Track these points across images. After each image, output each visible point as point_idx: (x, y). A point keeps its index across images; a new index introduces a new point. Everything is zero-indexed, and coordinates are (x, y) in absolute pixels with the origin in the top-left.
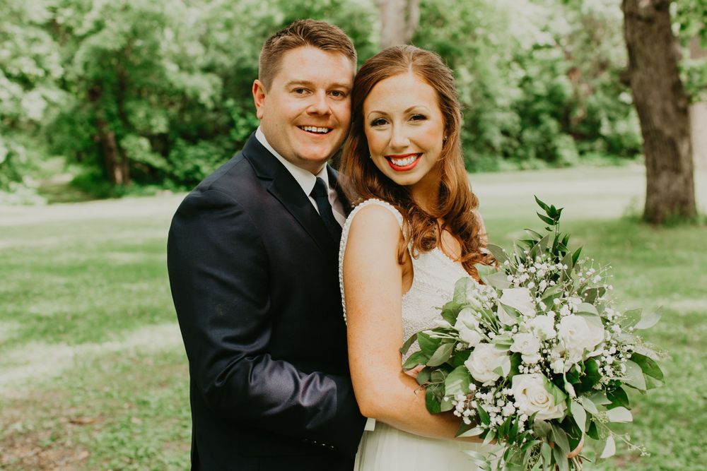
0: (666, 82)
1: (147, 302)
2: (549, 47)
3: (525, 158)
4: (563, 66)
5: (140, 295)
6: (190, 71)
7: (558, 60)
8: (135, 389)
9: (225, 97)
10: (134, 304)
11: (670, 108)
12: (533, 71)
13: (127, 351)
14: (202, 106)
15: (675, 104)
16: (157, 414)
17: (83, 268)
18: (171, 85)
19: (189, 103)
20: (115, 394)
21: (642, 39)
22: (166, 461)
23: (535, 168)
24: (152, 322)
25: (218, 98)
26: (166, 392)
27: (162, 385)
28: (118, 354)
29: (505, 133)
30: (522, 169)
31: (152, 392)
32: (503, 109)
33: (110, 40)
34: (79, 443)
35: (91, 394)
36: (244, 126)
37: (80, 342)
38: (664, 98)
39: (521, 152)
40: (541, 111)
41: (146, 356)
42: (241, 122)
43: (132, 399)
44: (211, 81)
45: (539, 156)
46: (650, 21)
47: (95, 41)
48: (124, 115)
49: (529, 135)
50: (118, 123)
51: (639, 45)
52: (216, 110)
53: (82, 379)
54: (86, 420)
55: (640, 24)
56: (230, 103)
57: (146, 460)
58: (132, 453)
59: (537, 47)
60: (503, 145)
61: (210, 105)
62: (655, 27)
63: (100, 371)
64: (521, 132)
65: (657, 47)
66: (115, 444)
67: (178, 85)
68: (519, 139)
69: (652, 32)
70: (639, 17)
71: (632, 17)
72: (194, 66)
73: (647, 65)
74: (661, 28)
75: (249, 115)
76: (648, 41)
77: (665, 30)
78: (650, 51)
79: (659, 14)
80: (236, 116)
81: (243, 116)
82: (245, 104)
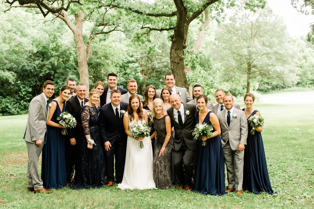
0: (183, 80)
2: (134, 62)
4: (139, 69)
6: (3, 70)
7: (137, 67)
9: (17, 80)
14: (11, 83)
25: (15, 80)
36: (24, 91)
42: (23, 90)
44: (11, 74)
46: (178, 63)
51: (175, 70)
52: (15, 84)
55: (176, 64)
56: (19, 82)
61: (13, 83)
65: (180, 71)
69: (179, 66)
70: (175, 62)
71: (173, 62)
72: (4, 68)
73: (177, 75)
74: (181, 65)
75: (26, 87)
76: (177, 69)
77: (182, 66)
78: (178, 72)
79: (181, 62)
80: (21, 87)
81: (24, 87)
82: (24, 83)
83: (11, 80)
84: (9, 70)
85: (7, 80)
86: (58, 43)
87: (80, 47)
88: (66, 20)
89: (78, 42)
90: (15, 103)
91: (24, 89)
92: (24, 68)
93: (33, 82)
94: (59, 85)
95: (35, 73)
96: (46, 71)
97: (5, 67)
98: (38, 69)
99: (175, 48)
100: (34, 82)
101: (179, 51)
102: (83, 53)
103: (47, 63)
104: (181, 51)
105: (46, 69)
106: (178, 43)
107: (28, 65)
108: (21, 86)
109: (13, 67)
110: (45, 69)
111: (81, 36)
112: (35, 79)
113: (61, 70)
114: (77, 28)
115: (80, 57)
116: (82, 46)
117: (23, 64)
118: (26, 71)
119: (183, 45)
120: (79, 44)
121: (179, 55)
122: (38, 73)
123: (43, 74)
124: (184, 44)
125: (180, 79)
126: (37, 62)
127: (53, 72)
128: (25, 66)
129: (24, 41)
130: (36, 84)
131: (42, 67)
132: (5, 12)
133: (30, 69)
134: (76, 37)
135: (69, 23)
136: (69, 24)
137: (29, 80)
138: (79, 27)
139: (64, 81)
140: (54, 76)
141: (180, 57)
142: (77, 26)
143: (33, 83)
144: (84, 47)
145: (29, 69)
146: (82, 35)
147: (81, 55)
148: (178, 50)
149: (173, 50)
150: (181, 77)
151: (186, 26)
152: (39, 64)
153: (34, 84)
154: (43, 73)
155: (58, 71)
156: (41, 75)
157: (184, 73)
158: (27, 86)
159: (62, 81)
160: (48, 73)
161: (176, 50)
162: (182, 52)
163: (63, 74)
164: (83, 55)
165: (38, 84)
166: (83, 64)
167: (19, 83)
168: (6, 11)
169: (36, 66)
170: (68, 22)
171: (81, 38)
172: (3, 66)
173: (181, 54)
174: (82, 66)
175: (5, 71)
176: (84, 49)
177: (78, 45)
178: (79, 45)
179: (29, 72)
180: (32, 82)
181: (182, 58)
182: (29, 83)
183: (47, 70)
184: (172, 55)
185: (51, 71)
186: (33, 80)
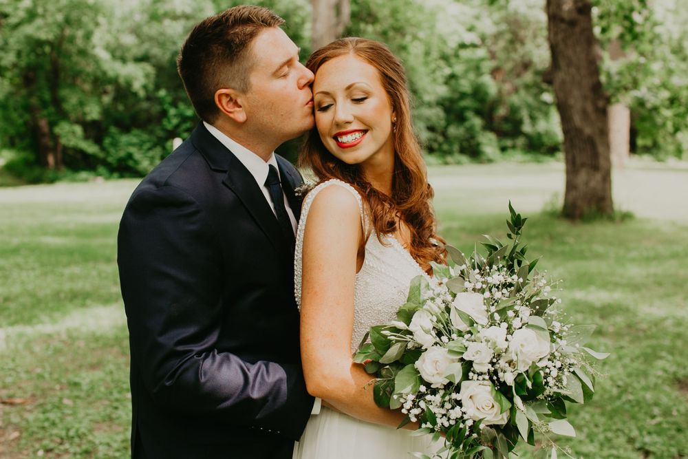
0: (587, 82)
1: (79, 285)
2: (474, 46)
3: (450, 153)
4: (488, 65)
5: (72, 278)
6: (124, 60)
7: (482, 60)
8: (67, 370)
9: (158, 87)
10: (67, 286)
11: (590, 108)
12: (459, 69)
13: (59, 334)
14: (135, 94)
15: (594, 104)
16: (89, 396)
17: (16, 251)
18: (104, 73)
19: (123, 92)
20: (47, 376)
21: (565, 40)
22: (97, 441)
23: (459, 163)
24: (84, 305)
25: (151, 87)
26: (98, 374)
27: (93, 367)
28: (50, 336)
29: (431, 129)
30: (446, 163)
31: (84, 374)
32: (430, 105)
33: (44, 29)
34: (10, 423)
35: (23, 376)
36: (175, 116)
37: (12, 324)
38: (585, 98)
39: (445, 147)
40: (465, 109)
41: (78, 338)
42: (172, 111)
43: (64, 380)
44: (144, 69)
45: (463, 151)
46: (572, 23)
47: (29, 29)
48: (57, 102)
49: (453, 131)
50: (52, 109)
51: (561, 46)
52: (148, 98)
53: (13, 360)
54: (18, 401)
55: (563, 26)
56: (162, 93)
57: (77, 440)
58: (63, 433)
59: (463, 46)
60: (430, 140)
61: (142, 94)
62: (577, 29)
63: (32, 352)
64: (446, 127)
65: (578, 49)
66: (46, 424)
67: (111, 74)
68: (444, 134)
69: (574, 34)
71: (557, 21)
72: (125, 57)
73: (569, 66)
75: (180, 104)
76: (569, 42)
78: (572, 53)
79: (581, 17)
81: (176, 105)
84: (143, 59)
85: (129, 84)
91: (175, 110)
97: (128, 54)
108: (167, 103)
109: (152, 53)
125: (578, 79)
150: (582, 72)
157: (590, 57)
158: (183, 102)
167: (163, 97)
175: (128, 62)
176: (328, 3)
181: (585, 4)
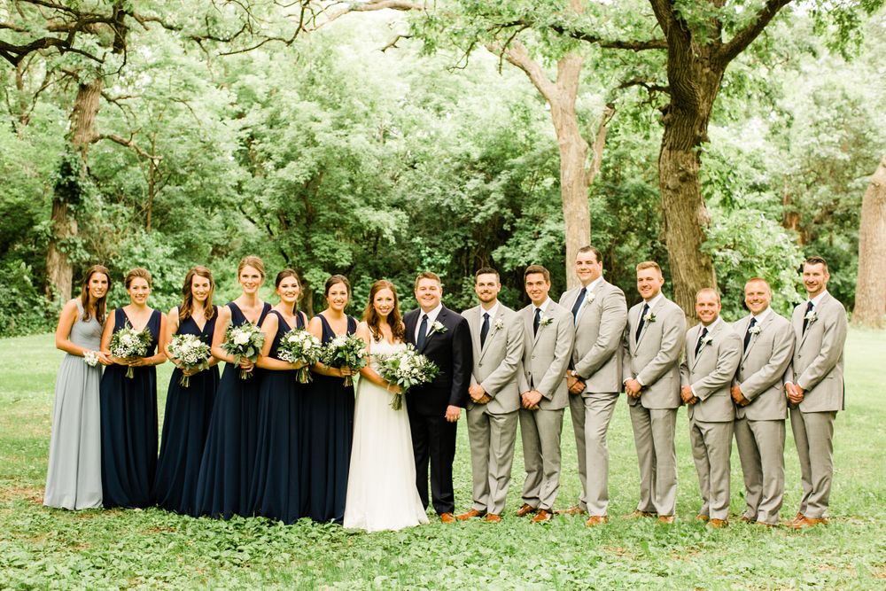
0: (691, 242)
6: (378, 206)
9: (412, 234)
11: (693, 265)
14: (385, 241)
15: (698, 261)
18: (357, 220)
25: (404, 234)
33: (295, 173)
38: (689, 256)
42: (426, 260)
44: (396, 216)
47: (282, 173)
55: (669, 193)
56: (418, 240)
61: (393, 241)
62: (680, 197)
65: (682, 213)
67: (363, 220)
69: (678, 200)
70: (668, 188)
71: (663, 188)
72: (381, 201)
73: (674, 227)
74: (685, 198)
75: (436, 253)
76: (674, 208)
77: (690, 199)
78: (676, 217)
79: (684, 185)
80: (423, 253)
81: (430, 254)
82: (432, 242)
83: (388, 234)
84: (399, 205)
85: (379, 232)
86: (532, 132)
87: (568, 143)
88: (527, 69)
89: (562, 129)
90: (402, 295)
91: (429, 260)
92: (432, 202)
93: (457, 240)
94: (522, 249)
95: (463, 216)
96: (489, 209)
97: (383, 199)
98: (472, 206)
99: (668, 145)
100: (460, 238)
101: (680, 153)
102: (575, 160)
103: (494, 185)
104: (687, 153)
105: (491, 204)
106: (677, 126)
107: (443, 195)
108: (423, 251)
109: (408, 198)
110: (489, 203)
111: (570, 112)
112: (463, 231)
113: (533, 210)
114: (559, 89)
115: (567, 173)
116: (574, 141)
117: (428, 192)
118: (437, 208)
119: (694, 136)
120: (565, 136)
121: (679, 166)
122: (472, 215)
123: (482, 218)
124: (698, 132)
125: (682, 239)
126: (471, 185)
127: (508, 213)
128: (433, 195)
129: (448, 127)
130: (463, 244)
131: (480, 199)
132: (383, 51)
133: (448, 206)
134: (557, 115)
135: (538, 76)
136: (536, 79)
137: (446, 234)
138: (564, 88)
139: (535, 239)
140: (511, 224)
141: (683, 170)
142: (560, 84)
143: (456, 243)
144: (578, 143)
145: (444, 205)
146: (574, 110)
147: (569, 166)
148: (678, 149)
149: (665, 149)
150: (686, 233)
151: (707, 74)
152: (477, 189)
153: (459, 246)
154: (481, 214)
155: (524, 211)
156: (477, 219)
157: (694, 221)
158: (440, 251)
159: (531, 238)
160: (496, 213)
161: (670, 149)
162: (691, 155)
163: (536, 219)
164: (574, 166)
165: (470, 245)
166: (574, 194)
167: (418, 244)
168: (386, 47)
169: (465, 197)
170: (533, 73)
171: (572, 119)
172: (378, 195)
173: (689, 161)
174: (570, 198)
175: (384, 209)
176: (577, 150)
177: (561, 138)
178: (564, 139)
179: (443, 212)
180: (453, 239)
181: (688, 174)
182: (446, 242)
183: (493, 206)
184: (661, 166)
185: (504, 210)
186: (456, 235)
